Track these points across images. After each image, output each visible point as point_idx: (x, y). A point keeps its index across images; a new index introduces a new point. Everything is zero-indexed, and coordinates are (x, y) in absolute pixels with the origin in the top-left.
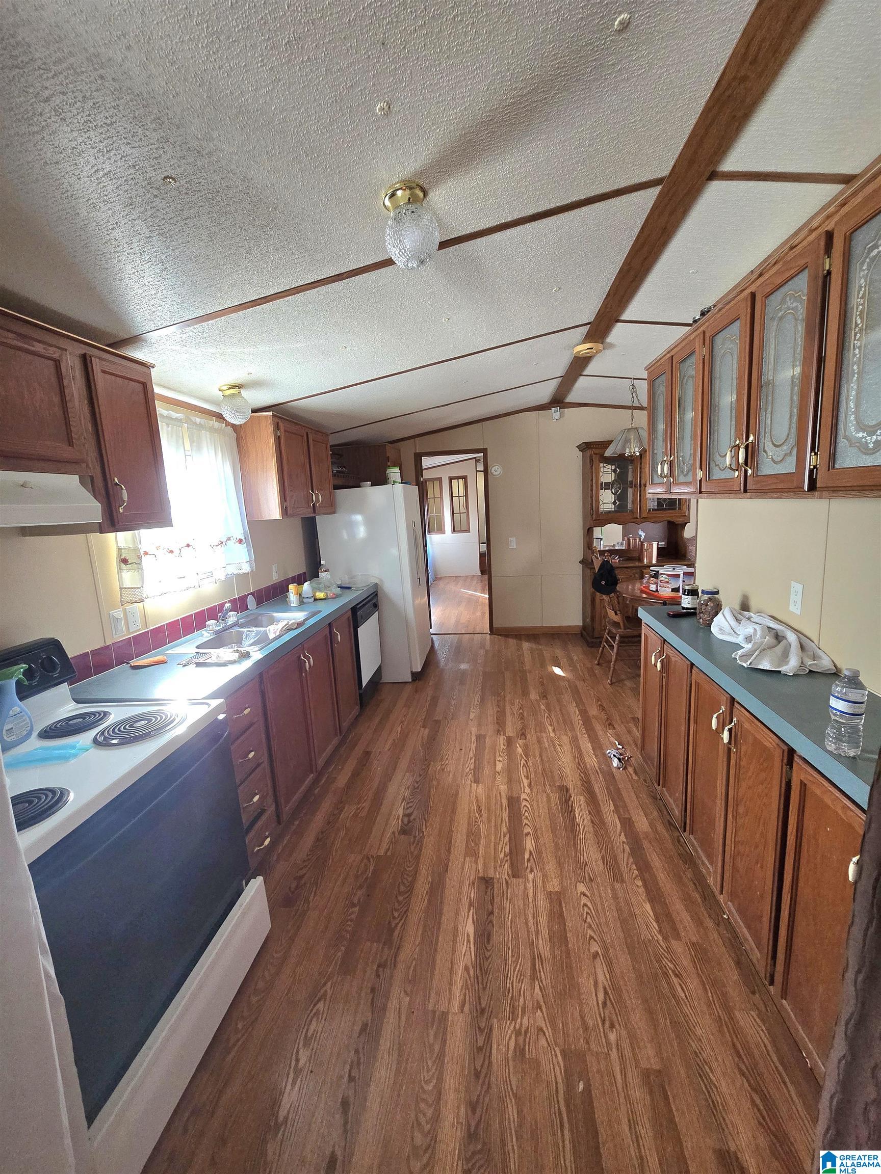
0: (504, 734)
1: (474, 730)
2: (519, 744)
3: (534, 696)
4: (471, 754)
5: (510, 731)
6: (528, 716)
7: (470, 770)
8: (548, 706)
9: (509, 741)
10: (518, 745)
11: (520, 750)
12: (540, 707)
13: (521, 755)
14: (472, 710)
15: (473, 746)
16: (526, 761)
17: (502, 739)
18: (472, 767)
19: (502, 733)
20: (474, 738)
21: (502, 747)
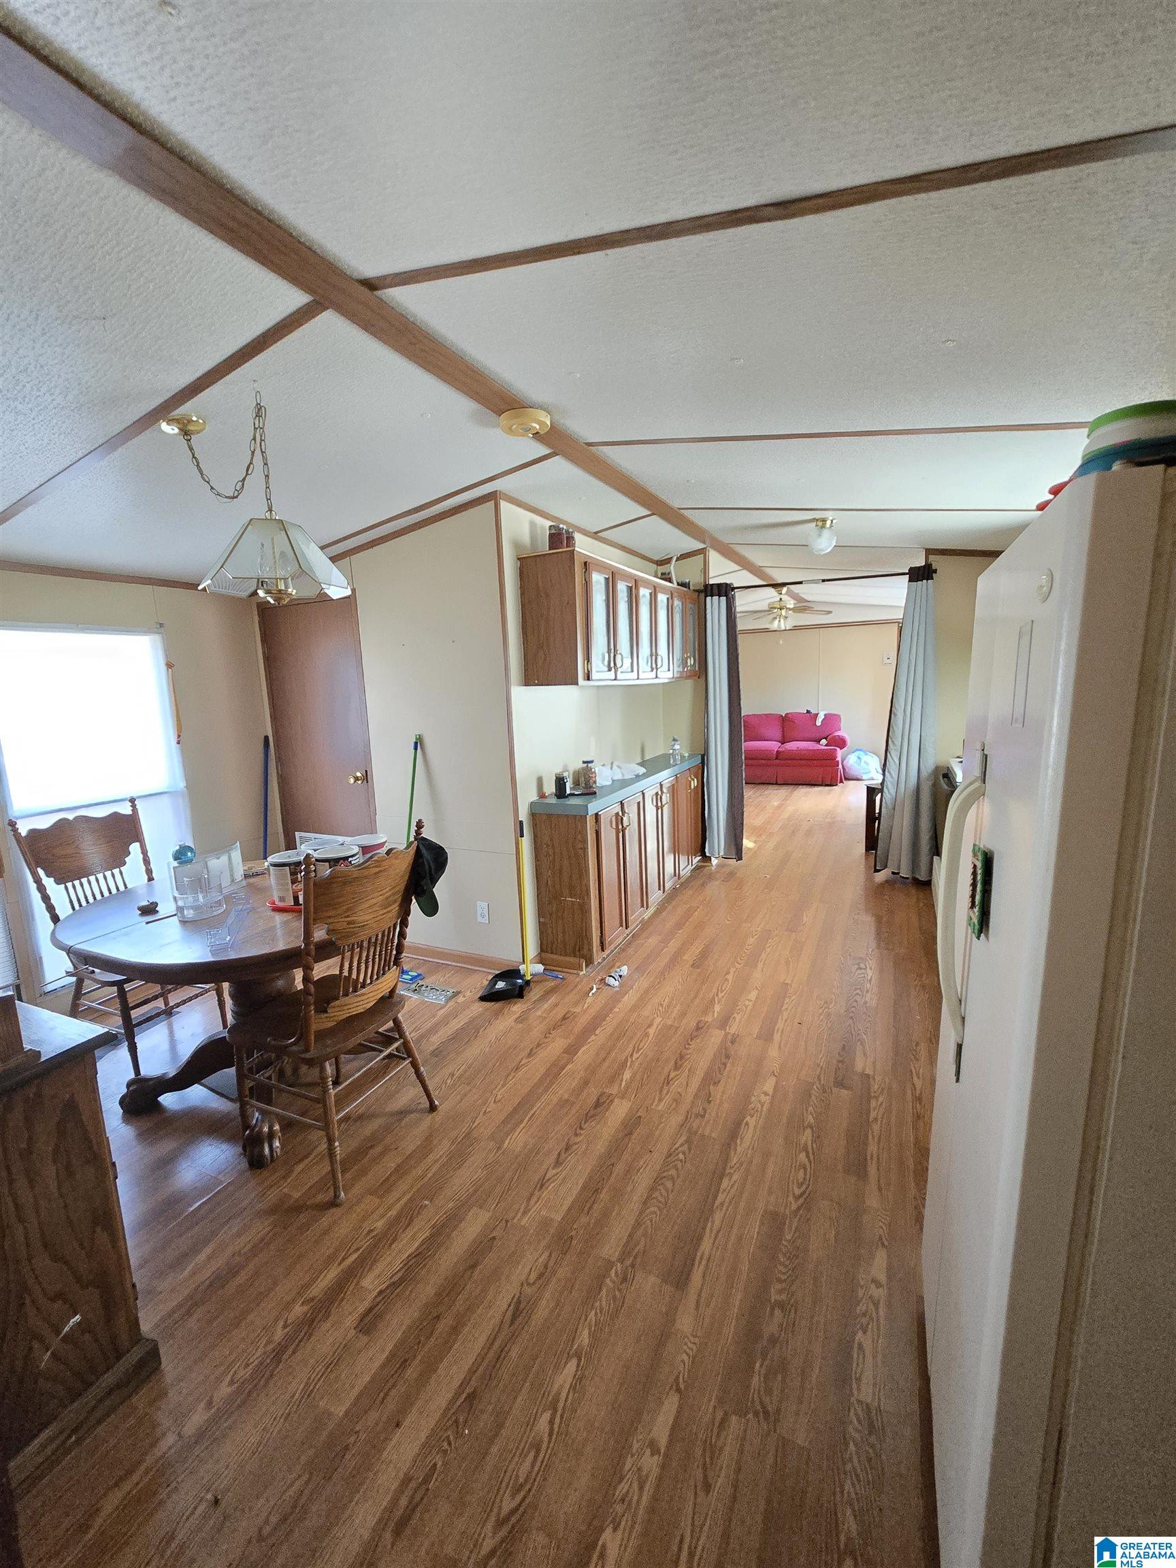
0: (727, 1034)
1: (773, 1052)
2: (713, 1016)
3: (619, 1111)
4: (785, 1014)
5: (715, 1038)
6: (667, 1060)
7: (790, 997)
8: (614, 1078)
9: (724, 1022)
10: (716, 1014)
11: (717, 1008)
12: (632, 1079)
13: (719, 1003)
14: (767, 1099)
15: (780, 1025)
16: (717, 995)
17: (733, 1029)
18: (787, 1000)
19: (730, 1037)
20: (777, 1037)
21: (738, 1017)
